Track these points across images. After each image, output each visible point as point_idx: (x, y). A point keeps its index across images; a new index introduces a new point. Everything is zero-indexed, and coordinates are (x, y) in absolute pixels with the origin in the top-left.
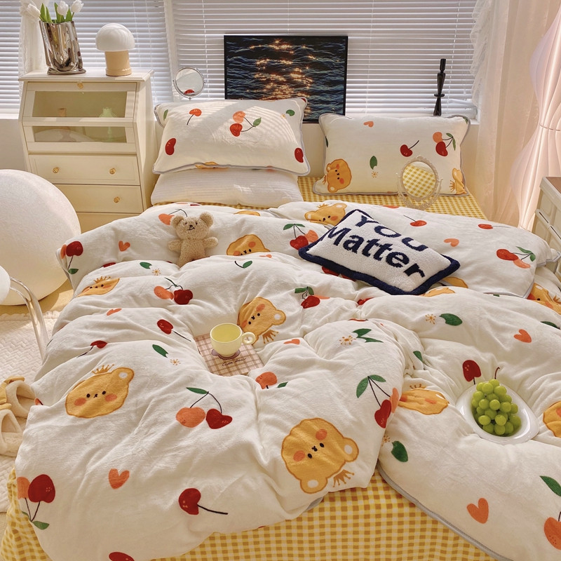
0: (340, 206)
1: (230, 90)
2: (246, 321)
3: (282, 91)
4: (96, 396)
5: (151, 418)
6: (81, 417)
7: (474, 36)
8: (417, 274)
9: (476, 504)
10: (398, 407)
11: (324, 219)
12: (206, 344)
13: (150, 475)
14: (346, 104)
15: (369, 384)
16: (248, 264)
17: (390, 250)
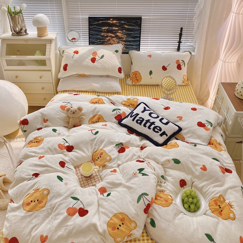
0: (136, 100)
1: (91, 40)
2: (95, 159)
3: (113, 40)
4: (35, 201)
5: (57, 212)
6: (29, 211)
8: (165, 136)
10: (154, 203)
11: (129, 105)
12: (79, 170)
13: (56, 237)
15: (142, 197)
16: (97, 133)
17: (154, 125)
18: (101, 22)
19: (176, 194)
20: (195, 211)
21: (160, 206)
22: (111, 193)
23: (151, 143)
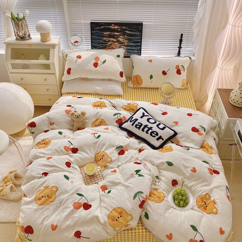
0: (135, 105)
1: (94, 44)
3: (115, 45)
4: (45, 197)
5: (64, 206)
6: (40, 205)
7: (194, 28)
8: (161, 140)
9: (169, 235)
10: (148, 200)
11: (129, 110)
12: (83, 169)
14: (142, 51)
15: (138, 195)
16: (99, 136)
17: (152, 130)
18: (103, 27)
19: (169, 192)
20: (184, 206)
21: (153, 202)
22: (111, 190)
23: (148, 146)
